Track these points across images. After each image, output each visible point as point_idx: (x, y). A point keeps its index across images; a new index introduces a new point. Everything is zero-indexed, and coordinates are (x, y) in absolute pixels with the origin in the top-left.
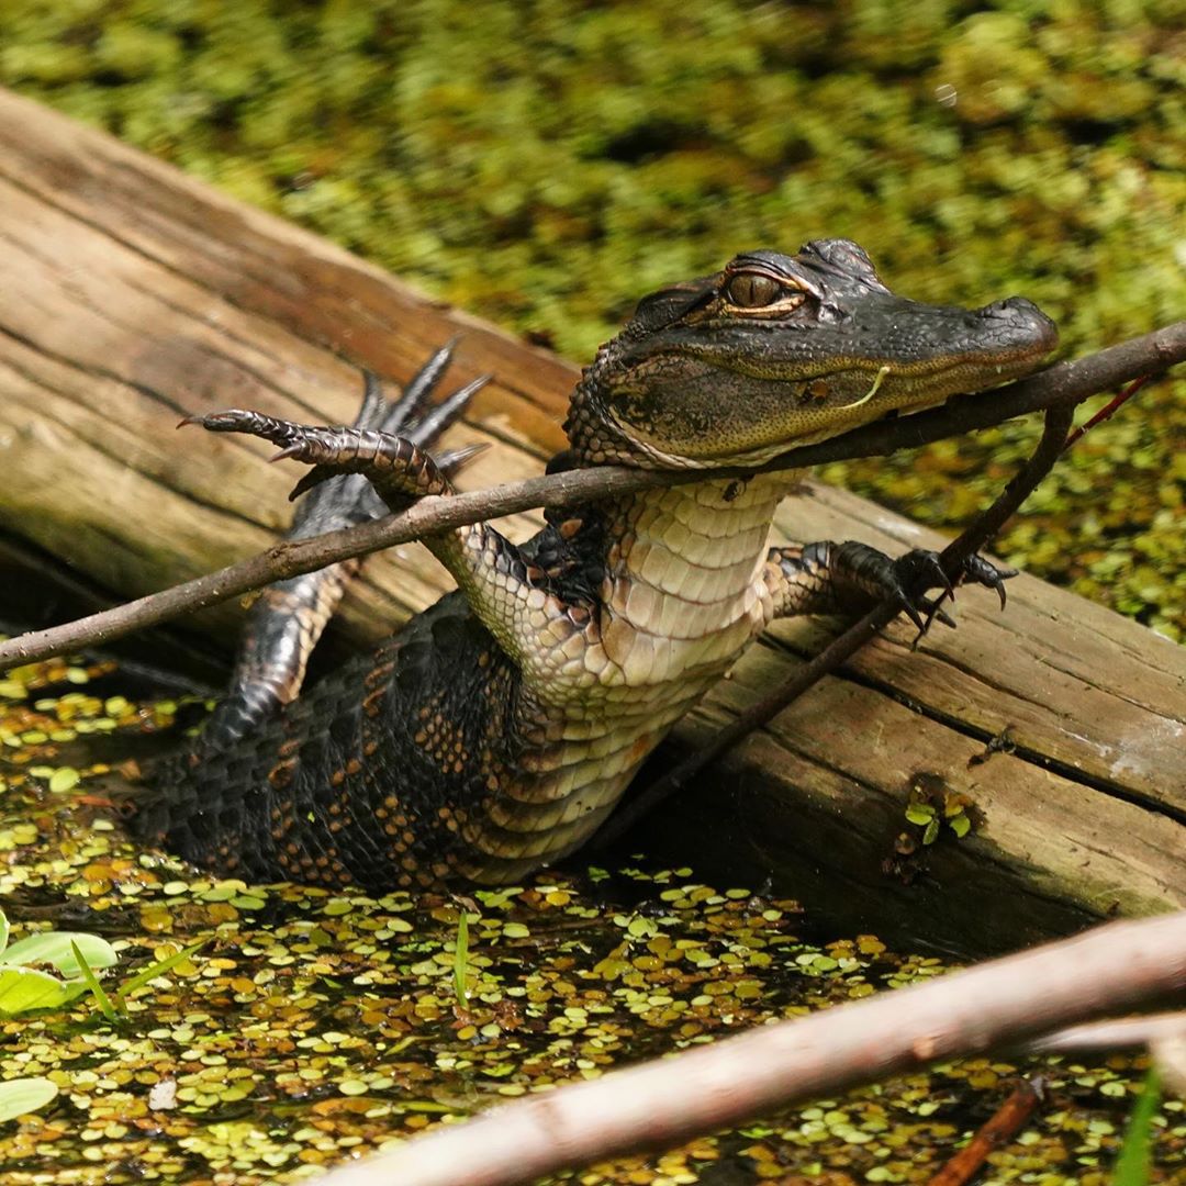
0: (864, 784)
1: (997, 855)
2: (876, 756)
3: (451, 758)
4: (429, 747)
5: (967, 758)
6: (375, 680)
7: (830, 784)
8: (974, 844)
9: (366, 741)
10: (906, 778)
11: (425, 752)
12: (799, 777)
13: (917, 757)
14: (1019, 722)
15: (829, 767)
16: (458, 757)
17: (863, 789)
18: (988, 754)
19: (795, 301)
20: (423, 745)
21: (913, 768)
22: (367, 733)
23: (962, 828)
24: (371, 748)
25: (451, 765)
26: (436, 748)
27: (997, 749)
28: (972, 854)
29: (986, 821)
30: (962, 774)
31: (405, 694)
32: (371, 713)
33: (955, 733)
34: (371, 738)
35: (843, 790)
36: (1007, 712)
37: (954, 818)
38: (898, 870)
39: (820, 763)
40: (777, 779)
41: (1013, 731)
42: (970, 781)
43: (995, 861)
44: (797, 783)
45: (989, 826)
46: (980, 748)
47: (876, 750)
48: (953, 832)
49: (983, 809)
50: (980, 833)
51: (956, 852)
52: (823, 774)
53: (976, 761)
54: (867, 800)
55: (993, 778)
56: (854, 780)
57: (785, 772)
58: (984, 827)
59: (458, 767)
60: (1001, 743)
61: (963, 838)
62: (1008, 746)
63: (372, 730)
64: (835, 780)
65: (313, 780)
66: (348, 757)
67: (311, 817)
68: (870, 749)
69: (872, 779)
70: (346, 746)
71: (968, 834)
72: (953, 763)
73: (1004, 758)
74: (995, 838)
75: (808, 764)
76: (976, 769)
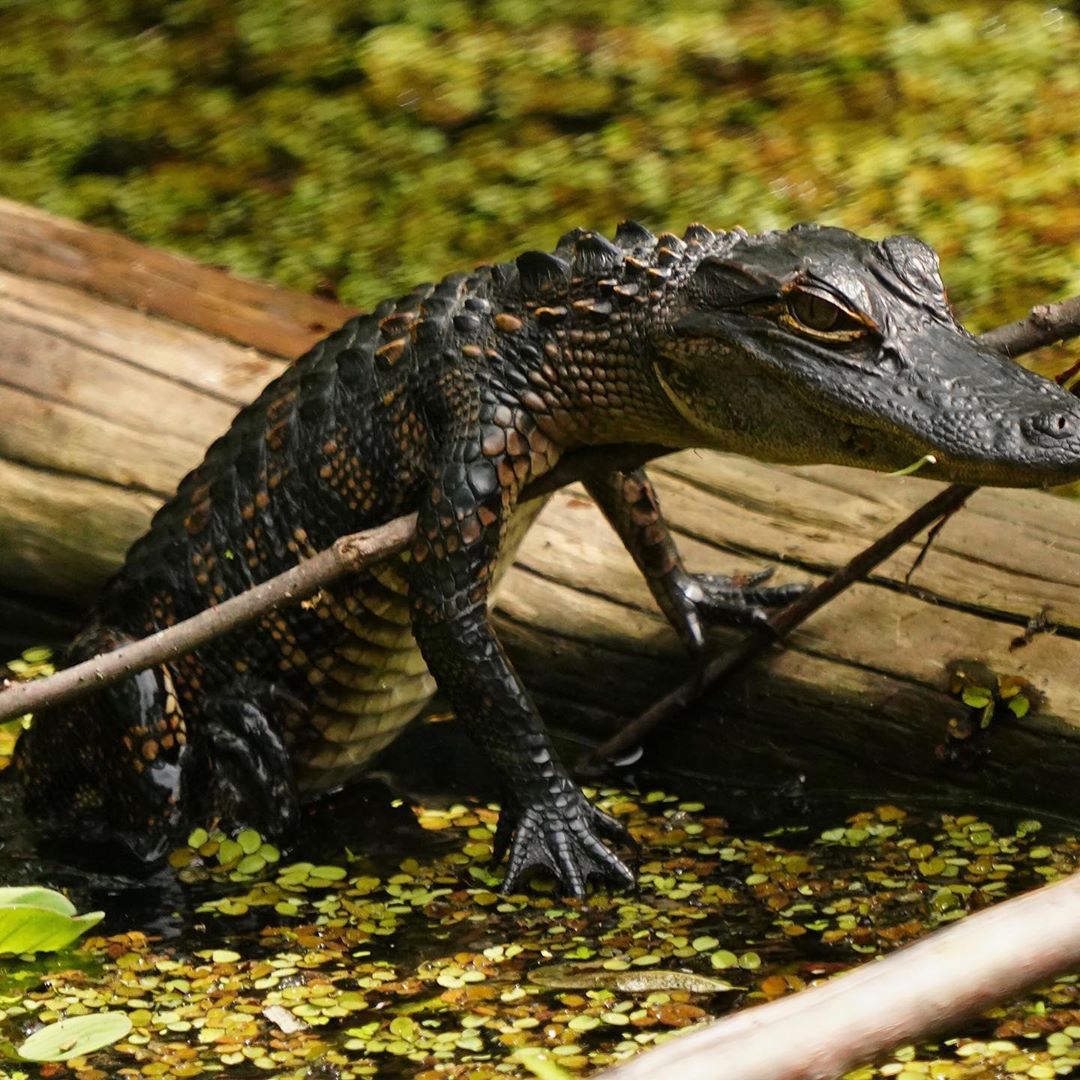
0: (892, 675)
1: (1069, 732)
2: (900, 647)
3: (359, 495)
4: (334, 482)
5: (1008, 642)
6: (277, 411)
7: (853, 679)
8: (1037, 722)
9: (270, 473)
10: (941, 665)
11: (331, 487)
12: (816, 675)
13: (947, 646)
14: (1054, 603)
15: (848, 663)
16: (366, 494)
17: (893, 681)
18: (1029, 635)
19: (857, 334)
20: (328, 480)
21: (946, 656)
22: (271, 466)
23: (1020, 709)
24: (275, 480)
25: (360, 503)
26: (343, 483)
27: (1039, 630)
28: (1038, 733)
29: (1046, 699)
30: (1005, 657)
31: (308, 426)
32: (274, 445)
33: (985, 621)
34: (275, 471)
35: (870, 684)
36: (1037, 595)
37: (1012, 698)
38: (954, 755)
39: (836, 659)
40: (789, 680)
41: (1049, 612)
42: (1016, 663)
43: (1065, 737)
44: (814, 681)
45: (1052, 704)
46: (1019, 631)
47: (899, 642)
48: (1012, 713)
49: (1040, 687)
50: (1042, 711)
51: (1017, 733)
52: (842, 670)
53: (1018, 643)
54: (900, 691)
55: (1043, 658)
56: (880, 672)
57: (797, 673)
58: (1046, 705)
59: (367, 505)
60: (1041, 624)
61: (1022, 718)
62: (1049, 626)
63: (276, 463)
64: (859, 674)
65: (227, 518)
66: (255, 490)
67: (229, 555)
68: (893, 642)
69: (902, 670)
70: (253, 479)
71: (1028, 714)
72: (992, 648)
73: (1048, 638)
74: (1062, 714)
75: (823, 663)
76: (1020, 652)
